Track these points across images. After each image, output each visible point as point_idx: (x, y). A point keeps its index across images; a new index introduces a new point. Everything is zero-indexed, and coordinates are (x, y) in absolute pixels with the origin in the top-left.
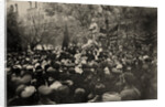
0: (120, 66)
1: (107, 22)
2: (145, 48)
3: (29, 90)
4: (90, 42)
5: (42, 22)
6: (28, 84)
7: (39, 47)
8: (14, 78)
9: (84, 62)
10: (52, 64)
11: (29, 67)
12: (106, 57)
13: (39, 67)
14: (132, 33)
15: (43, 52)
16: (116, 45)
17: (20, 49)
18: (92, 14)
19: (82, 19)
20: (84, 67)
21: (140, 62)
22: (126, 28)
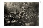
0: (29, 17)
1: (26, 7)
2: (36, 13)
3: (9, 22)
4: (22, 11)
5: (12, 7)
6: (9, 21)
7: (11, 13)
8: (6, 19)
9: (21, 16)
10: (14, 16)
11: (9, 17)
12: (26, 15)
13: (11, 17)
14: (32, 9)
15: (12, 14)
16: (28, 12)
17: (7, 13)
18: (23, 5)
19: (20, 6)
20: (21, 17)
21: (34, 16)
22: (31, 8)
